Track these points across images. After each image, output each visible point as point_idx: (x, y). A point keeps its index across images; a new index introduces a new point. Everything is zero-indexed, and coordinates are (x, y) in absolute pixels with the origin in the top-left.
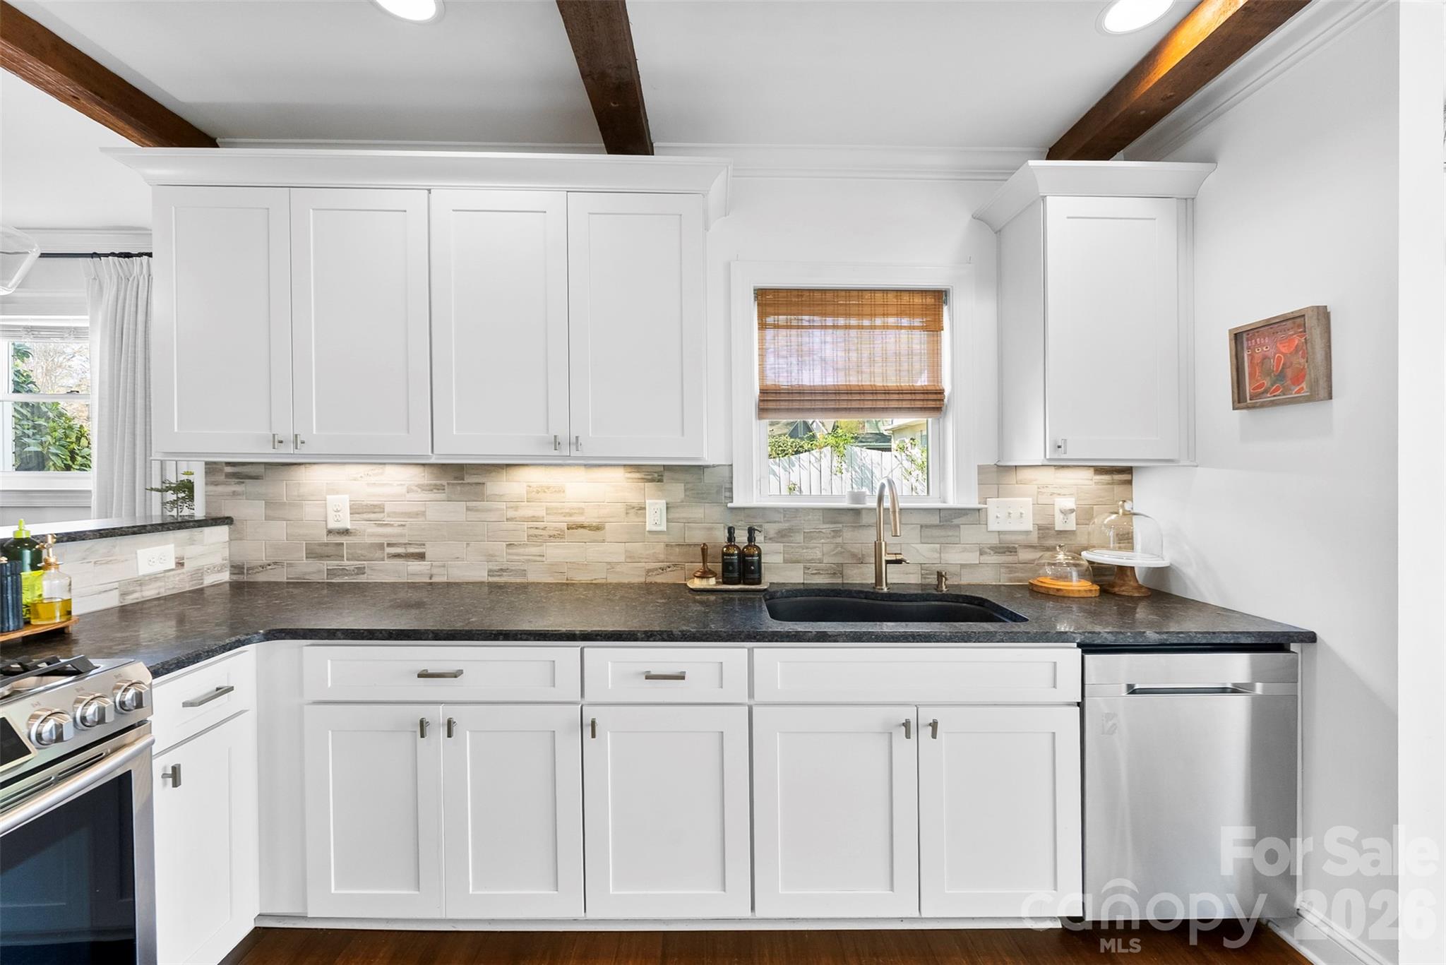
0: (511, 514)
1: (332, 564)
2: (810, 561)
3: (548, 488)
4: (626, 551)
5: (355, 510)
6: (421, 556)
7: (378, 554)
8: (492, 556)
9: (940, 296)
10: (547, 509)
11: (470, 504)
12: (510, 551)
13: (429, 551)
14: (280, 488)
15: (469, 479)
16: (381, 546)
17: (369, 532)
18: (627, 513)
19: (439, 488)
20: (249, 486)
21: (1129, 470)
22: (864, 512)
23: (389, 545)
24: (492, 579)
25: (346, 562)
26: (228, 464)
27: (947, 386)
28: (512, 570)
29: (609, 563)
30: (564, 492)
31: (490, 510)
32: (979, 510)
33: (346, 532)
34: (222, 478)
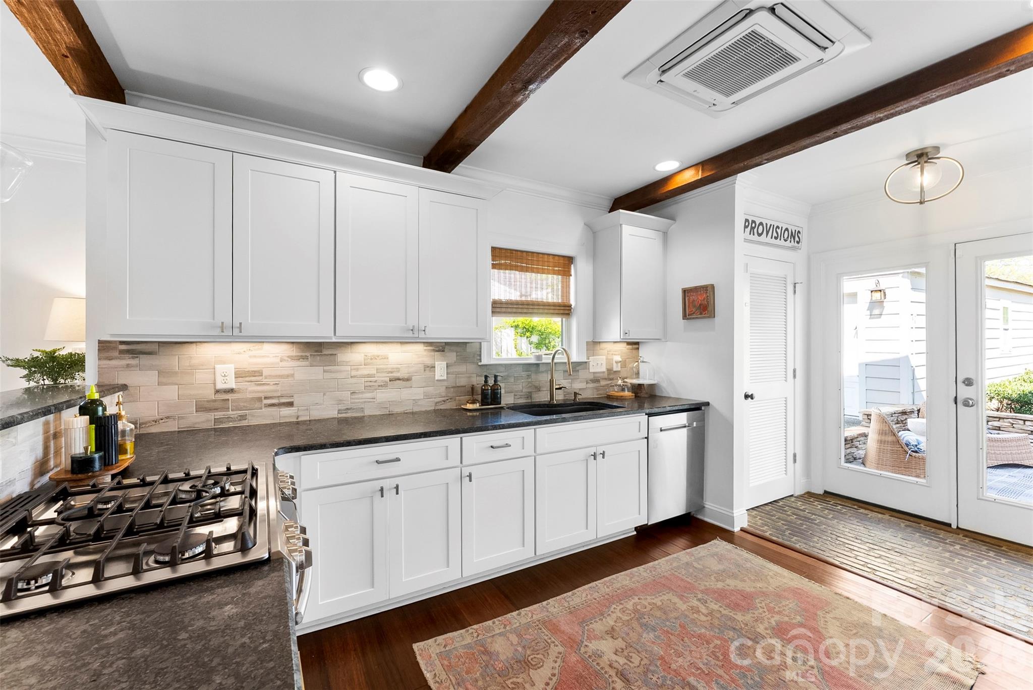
0: (354, 373)
1: (219, 415)
2: (517, 391)
3: (378, 356)
4: (424, 393)
5: (239, 375)
6: (291, 404)
7: (257, 405)
8: (341, 401)
9: (570, 260)
10: (377, 369)
11: (325, 368)
12: (353, 397)
13: (296, 400)
14: (170, 361)
15: (325, 352)
16: (259, 399)
17: (251, 389)
18: (425, 370)
19: (305, 358)
20: (145, 360)
21: (637, 343)
22: (541, 365)
23: (266, 398)
24: (340, 416)
25: (231, 412)
26: (122, 343)
27: (572, 302)
28: (354, 409)
29: (414, 400)
30: (388, 358)
31: (341, 371)
32: (586, 362)
33: (231, 391)
34: (116, 354)
